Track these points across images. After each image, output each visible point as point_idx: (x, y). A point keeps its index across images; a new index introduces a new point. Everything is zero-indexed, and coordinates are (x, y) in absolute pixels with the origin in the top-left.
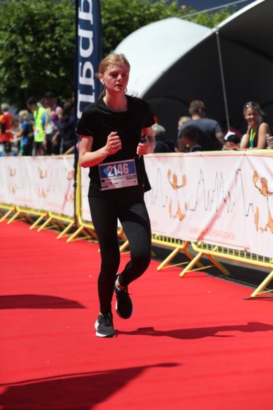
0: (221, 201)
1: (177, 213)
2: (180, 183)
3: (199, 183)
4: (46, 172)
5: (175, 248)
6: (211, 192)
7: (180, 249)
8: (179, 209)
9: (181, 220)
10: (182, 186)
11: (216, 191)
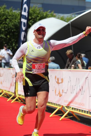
0: (78, 90)
1: (59, 94)
2: (60, 81)
3: (69, 82)
4: (3, 74)
5: (57, 108)
6: (74, 86)
7: (60, 109)
8: (59, 92)
9: (60, 97)
10: (61, 83)
11: (76, 86)
